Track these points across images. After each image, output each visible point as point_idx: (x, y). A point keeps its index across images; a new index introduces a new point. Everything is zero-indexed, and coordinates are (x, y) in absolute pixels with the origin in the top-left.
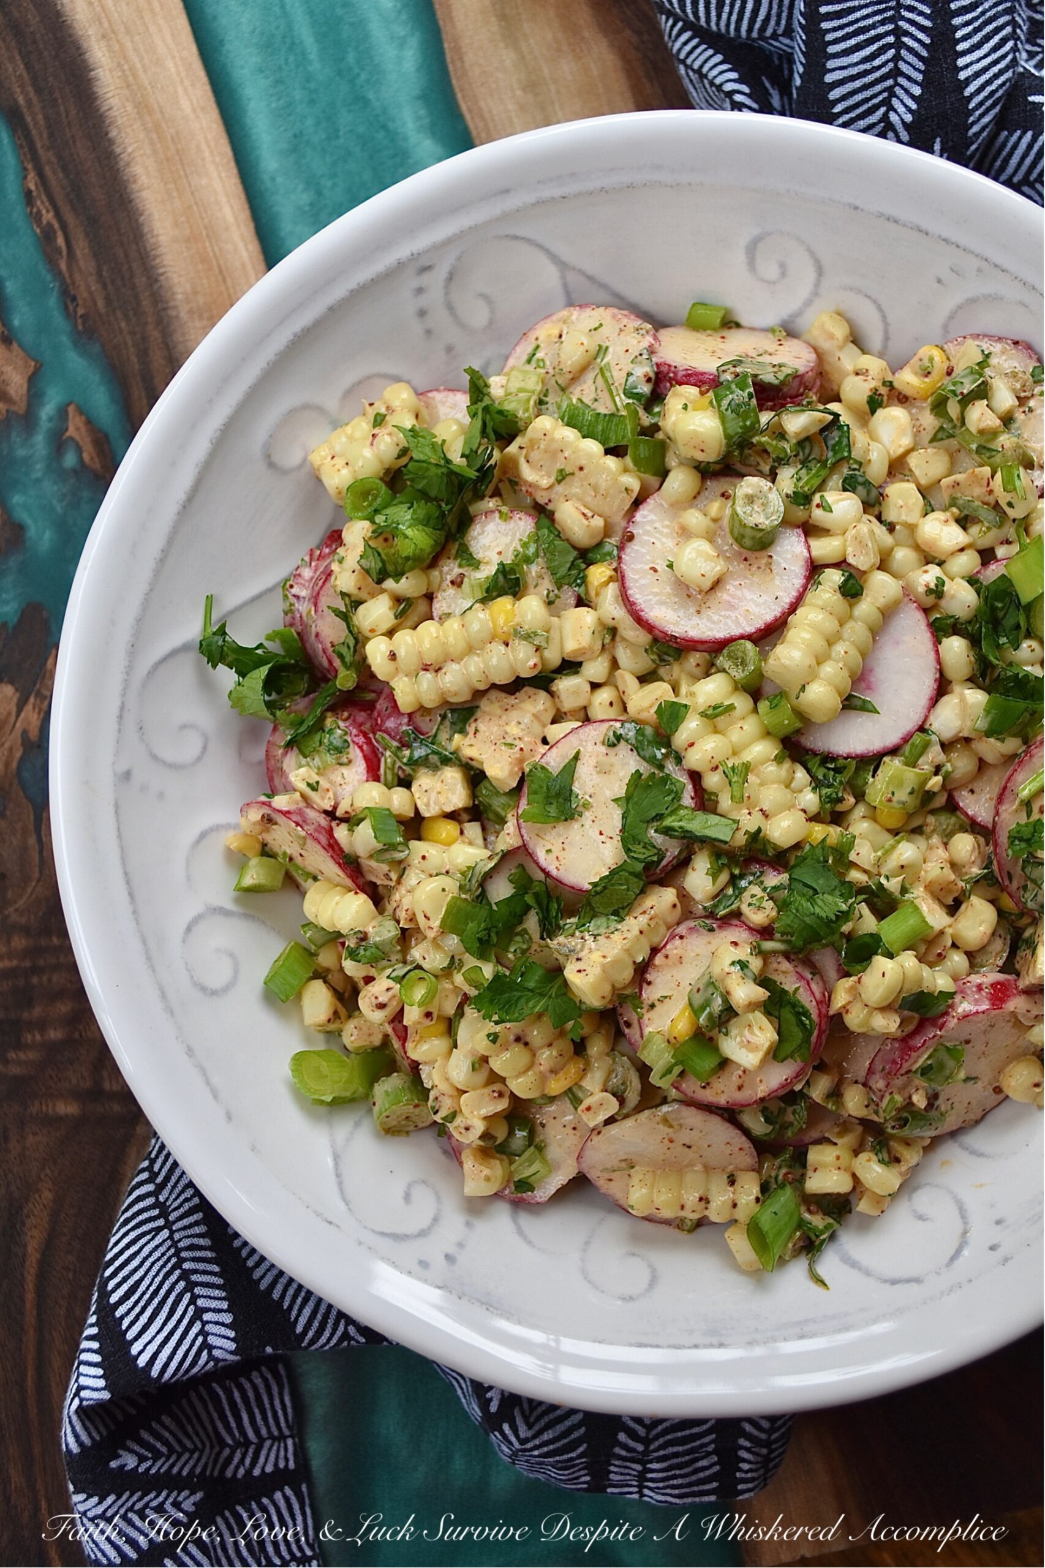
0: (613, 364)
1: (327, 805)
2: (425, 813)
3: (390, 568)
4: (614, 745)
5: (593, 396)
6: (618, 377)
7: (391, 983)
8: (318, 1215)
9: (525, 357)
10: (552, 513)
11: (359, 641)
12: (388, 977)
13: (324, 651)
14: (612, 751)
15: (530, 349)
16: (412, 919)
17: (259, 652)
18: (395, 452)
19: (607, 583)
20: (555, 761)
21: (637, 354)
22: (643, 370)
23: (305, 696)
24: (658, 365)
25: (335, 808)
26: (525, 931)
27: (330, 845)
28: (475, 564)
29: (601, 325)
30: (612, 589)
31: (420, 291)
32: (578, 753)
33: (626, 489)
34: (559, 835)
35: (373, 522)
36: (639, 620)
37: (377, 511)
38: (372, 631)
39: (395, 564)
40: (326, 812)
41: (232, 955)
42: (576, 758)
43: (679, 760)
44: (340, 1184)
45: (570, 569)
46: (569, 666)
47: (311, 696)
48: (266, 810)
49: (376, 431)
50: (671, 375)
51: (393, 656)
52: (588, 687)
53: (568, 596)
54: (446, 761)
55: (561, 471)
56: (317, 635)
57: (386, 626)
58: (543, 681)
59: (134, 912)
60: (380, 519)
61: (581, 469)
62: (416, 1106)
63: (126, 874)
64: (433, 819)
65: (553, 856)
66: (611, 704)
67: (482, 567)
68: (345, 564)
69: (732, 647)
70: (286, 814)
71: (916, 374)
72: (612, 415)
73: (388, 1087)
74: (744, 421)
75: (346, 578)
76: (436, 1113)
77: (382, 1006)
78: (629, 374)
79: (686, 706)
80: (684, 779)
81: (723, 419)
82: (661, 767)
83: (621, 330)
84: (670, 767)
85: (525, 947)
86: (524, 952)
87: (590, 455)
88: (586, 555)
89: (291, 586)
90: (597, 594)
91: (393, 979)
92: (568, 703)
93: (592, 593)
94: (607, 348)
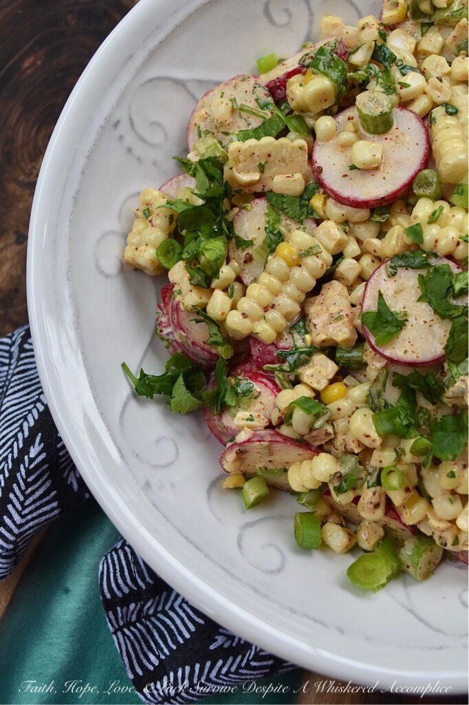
0: (244, 103)
1: (264, 423)
2: (320, 387)
3: (209, 272)
4: (396, 273)
5: (246, 124)
6: (252, 105)
7: (373, 489)
8: (431, 648)
9: (197, 137)
10: (271, 191)
11: (219, 324)
12: (368, 487)
13: (203, 349)
14: (397, 277)
15: (196, 132)
16: (360, 444)
17: (169, 374)
18: (166, 221)
19: (325, 203)
20: (370, 304)
21: (252, 89)
22: (262, 93)
23: (207, 384)
24: (267, 86)
25: (270, 422)
26: (421, 408)
27: (285, 440)
28: (250, 243)
29: (223, 93)
30: (330, 202)
31: (121, 138)
32: (380, 291)
33: (300, 148)
34: (404, 340)
35: (183, 259)
36: (357, 204)
37: (180, 254)
38: (223, 314)
39: (211, 267)
40: (266, 428)
41: (271, 545)
42: (381, 295)
43: (436, 256)
44: (426, 624)
45: (301, 209)
46: (338, 257)
47: (211, 381)
48: (236, 449)
49: (150, 219)
50: (278, 84)
51: (244, 315)
52: (355, 262)
53: (310, 224)
54: (310, 354)
55: (260, 163)
56: (193, 343)
57: (228, 307)
58: (329, 276)
59: (206, 556)
60: (185, 256)
61: (269, 156)
62: (431, 550)
63: (186, 538)
64: (326, 388)
65: (409, 353)
66: (373, 261)
67: (254, 242)
68: (184, 292)
69: (417, 180)
70: (249, 441)
71: (391, 9)
72: (263, 124)
73: (408, 551)
74: (337, 68)
75: (189, 297)
76: (446, 545)
77: (377, 506)
78: (256, 100)
79: (417, 225)
80: (446, 262)
81: (326, 75)
82: (429, 265)
83: (235, 87)
84: (433, 261)
85: (427, 417)
86: (428, 420)
87: (270, 144)
88: (304, 197)
89: (161, 331)
90: (324, 212)
91: (372, 486)
92: (351, 276)
93: (321, 213)
94: (235, 98)
